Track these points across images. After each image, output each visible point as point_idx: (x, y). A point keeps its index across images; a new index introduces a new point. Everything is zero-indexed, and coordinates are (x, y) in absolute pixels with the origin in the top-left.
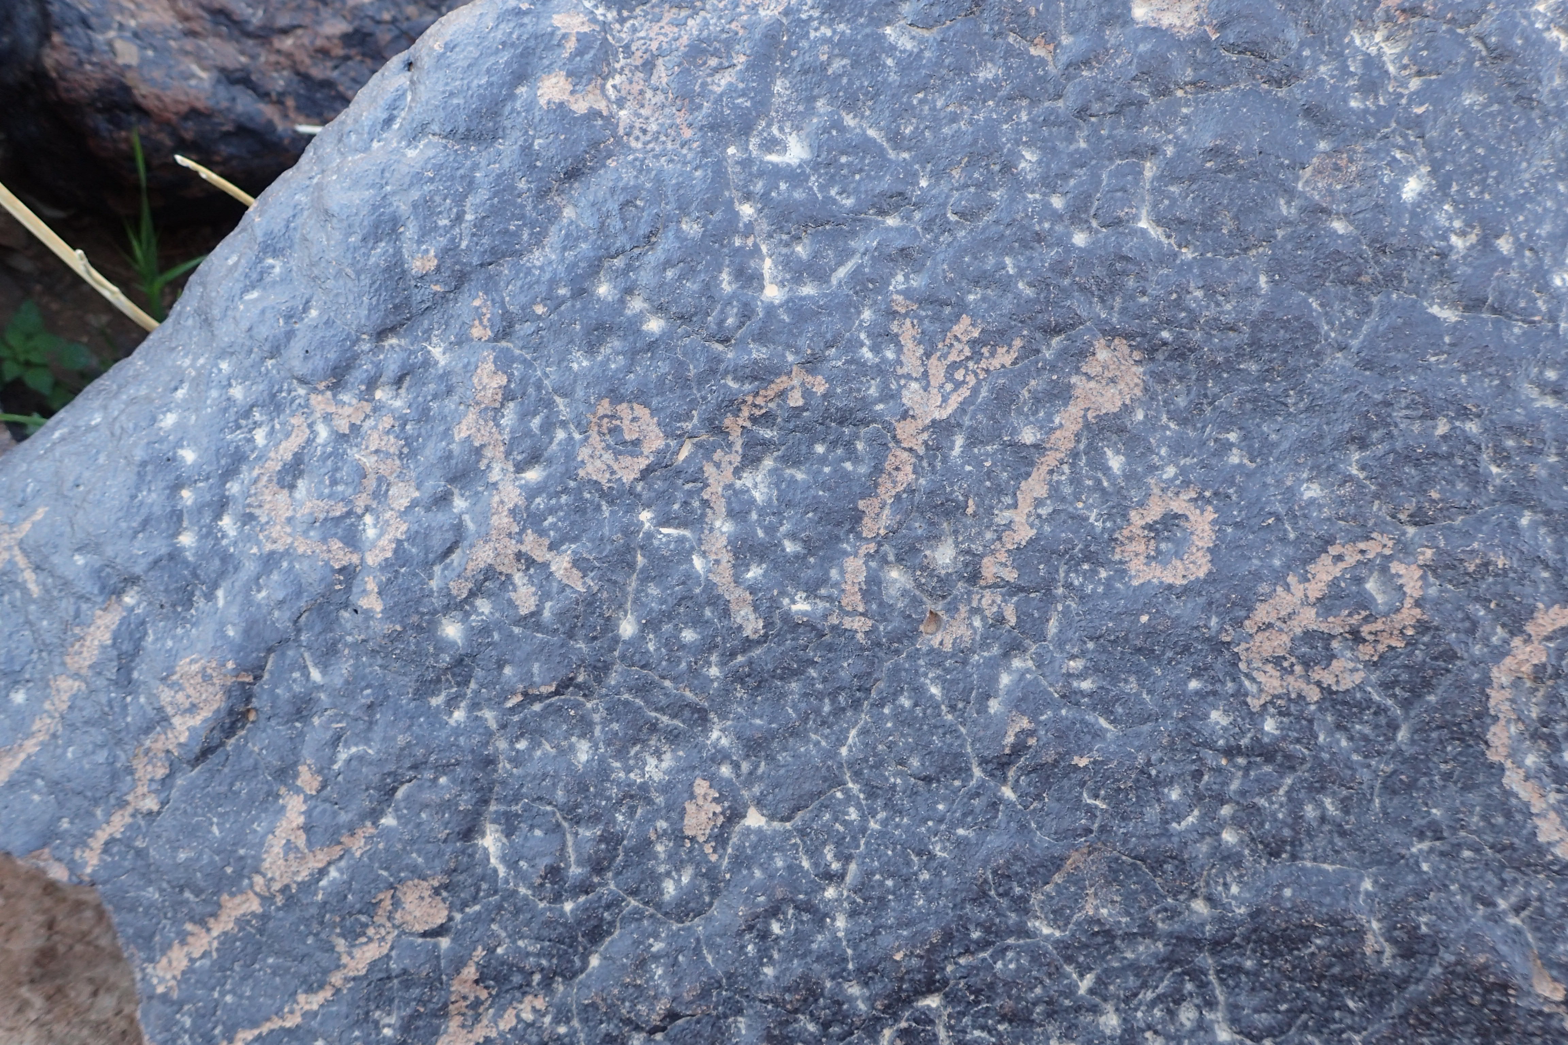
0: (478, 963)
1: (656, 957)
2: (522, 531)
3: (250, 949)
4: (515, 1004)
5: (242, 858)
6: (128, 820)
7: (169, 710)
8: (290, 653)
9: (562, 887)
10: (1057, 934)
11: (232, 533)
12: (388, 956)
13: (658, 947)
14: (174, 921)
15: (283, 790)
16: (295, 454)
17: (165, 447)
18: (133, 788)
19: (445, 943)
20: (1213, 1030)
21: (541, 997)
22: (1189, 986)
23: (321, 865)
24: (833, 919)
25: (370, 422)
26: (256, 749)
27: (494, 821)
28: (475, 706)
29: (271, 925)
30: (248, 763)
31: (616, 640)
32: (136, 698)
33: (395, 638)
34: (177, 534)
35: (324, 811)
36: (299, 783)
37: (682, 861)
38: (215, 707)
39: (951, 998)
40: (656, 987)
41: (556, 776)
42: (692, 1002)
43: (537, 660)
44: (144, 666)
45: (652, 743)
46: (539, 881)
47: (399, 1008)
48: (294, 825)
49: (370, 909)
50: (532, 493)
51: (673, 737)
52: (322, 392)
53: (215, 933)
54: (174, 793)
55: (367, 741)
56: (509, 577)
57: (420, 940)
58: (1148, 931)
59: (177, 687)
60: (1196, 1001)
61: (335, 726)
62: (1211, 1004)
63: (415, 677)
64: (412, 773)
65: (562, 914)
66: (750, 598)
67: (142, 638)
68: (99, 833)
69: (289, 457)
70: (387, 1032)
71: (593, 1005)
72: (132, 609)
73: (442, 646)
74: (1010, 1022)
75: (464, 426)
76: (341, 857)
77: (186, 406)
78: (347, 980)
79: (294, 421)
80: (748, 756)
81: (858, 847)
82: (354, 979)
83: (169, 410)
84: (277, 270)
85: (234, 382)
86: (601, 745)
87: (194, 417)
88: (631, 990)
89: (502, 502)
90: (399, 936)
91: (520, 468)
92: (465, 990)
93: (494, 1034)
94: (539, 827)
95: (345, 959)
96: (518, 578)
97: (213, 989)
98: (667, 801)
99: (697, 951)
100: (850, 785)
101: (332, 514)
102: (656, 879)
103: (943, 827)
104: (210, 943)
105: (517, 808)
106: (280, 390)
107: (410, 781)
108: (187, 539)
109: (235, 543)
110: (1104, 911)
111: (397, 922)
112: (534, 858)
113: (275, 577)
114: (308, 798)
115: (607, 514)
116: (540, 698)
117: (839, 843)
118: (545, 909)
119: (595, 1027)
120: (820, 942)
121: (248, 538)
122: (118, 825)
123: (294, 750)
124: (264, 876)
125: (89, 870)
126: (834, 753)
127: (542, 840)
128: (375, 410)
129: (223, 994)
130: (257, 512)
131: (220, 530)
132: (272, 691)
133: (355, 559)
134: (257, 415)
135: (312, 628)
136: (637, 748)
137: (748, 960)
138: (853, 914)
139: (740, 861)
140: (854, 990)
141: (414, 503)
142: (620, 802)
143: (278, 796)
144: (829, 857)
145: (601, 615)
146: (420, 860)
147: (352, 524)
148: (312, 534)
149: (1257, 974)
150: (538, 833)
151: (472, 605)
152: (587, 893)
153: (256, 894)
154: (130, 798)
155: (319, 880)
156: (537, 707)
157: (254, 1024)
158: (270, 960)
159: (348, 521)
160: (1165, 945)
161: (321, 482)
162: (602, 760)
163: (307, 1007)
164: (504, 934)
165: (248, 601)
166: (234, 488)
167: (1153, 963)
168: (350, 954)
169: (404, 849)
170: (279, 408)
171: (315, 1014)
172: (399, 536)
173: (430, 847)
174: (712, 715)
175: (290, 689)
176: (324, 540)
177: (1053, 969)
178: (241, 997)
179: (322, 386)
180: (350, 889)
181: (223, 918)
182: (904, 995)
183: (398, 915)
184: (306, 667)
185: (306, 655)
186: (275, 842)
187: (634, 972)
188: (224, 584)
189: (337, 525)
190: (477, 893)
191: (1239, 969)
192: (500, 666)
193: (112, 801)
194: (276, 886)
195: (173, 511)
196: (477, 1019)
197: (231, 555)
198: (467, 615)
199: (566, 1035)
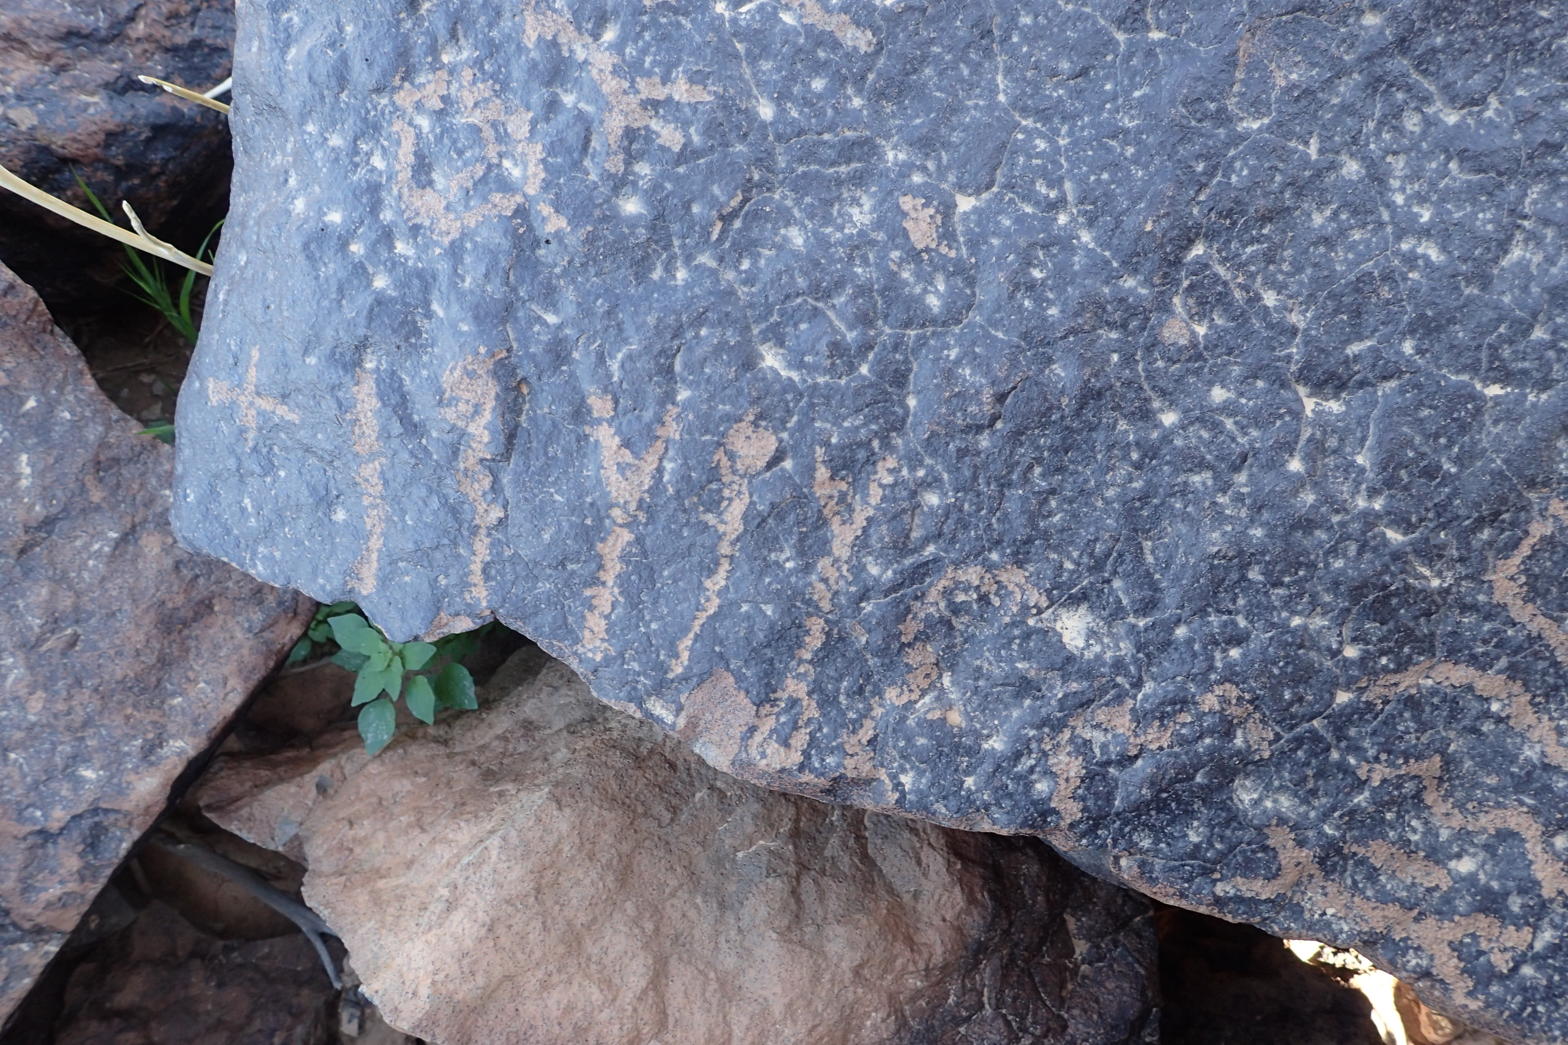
0: (824, 462)
1: (958, 362)
2: (633, 82)
3: (645, 574)
4: (872, 477)
5: (592, 504)
6: (487, 541)
7: (460, 424)
8: (520, 314)
9: (849, 356)
10: (1266, 121)
11: (411, 252)
12: (752, 503)
13: (953, 354)
14: (575, 595)
15: (587, 430)
16: (415, 154)
17: (312, 223)
18: (474, 511)
19: (788, 464)
20: (1440, 120)
21: (888, 457)
22: (1400, 96)
23: (655, 466)
24: (1078, 238)
25: (455, 85)
26: (546, 410)
27: (765, 341)
28: (688, 259)
29: (648, 542)
30: (547, 426)
31: (764, 125)
32: (430, 436)
33: (591, 240)
34: (369, 284)
35: (630, 421)
36: (595, 415)
37: (930, 274)
38: (493, 394)
39: (1210, 236)
40: (973, 384)
41: (788, 270)
42: (1008, 376)
43: (713, 183)
44: (418, 406)
45: (845, 195)
46: (829, 362)
47: (787, 540)
48: (615, 448)
49: (714, 474)
50: (618, 47)
51: (859, 180)
52: (401, 87)
53: (610, 583)
54: (508, 493)
55: (626, 341)
56: (647, 128)
57: (768, 474)
58: (1340, 71)
59: (453, 401)
60: (1413, 105)
61: (592, 347)
62: (1427, 99)
63: (628, 264)
64: (676, 342)
65: (864, 378)
66: (846, 18)
67: (401, 385)
68: (473, 567)
69: (411, 159)
70: (789, 565)
71: (934, 434)
72: (378, 368)
73: (633, 222)
74: (1270, 220)
75: (529, 31)
76: (666, 449)
77: (304, 186)
78: (733, 543)
79: (395, 128)
80: (927, 155)
81: (1062, 166)
82: (738, 539)
83: (294, 198)
84: (296, 20)
85: (327, 135)
86: (807, 222)
87: (317, 188)
88: (955, 401)
89: (601, 71)
90: (750, 482)
91: (596, 36)
92: (828, 492)
93: (871, 512)
94: (801, 321)
95: (721, 528)
96: (655, 125)
97: (638, 627)
98: (886, 232)
99: (988, 335)
100: (1024, 123)
101: (477, 177)
102: (919, 300)
103: (1120, 101)
104: (612, 593)
105: (775, 318)
106: (368, 112)
107: (678, 350)
108: (381, 282)
109: (419, 258)
110: (1294, 76)
111: (741, 472)
112: (813, 347)
113: (468, 260)
114: (610, 422)
115: (689, 26)
116: (734, 214)
117: (1044, 173)
118: (848, 383)
119: (945, 451)
120: (1078, 261)
121: (427, 246)
122: (482, 549)
123: (576, 390)
124: (617, 505)
125: (484, 604)
126: (993, 105)
127: (810, 329)
128: (451, 73)
129: (647, 626)
130: (418, 221)
131: (400, 256)
132: (527, 353)
133: (519, 199)
134: (364, 147)
135: (524, 281)
136: (836, 207)
137: (1032, 313)
138: (1091, 222)
139: (974, 244)
140: (1129, 282)
141: (534, 123)
142: (851, 258)
143: (587, 437)
144: (1044, 190)
145: (739, 111)
146: (728, 407)
147: (498, 175)
148: (472, 203)
149: (1449, 45)
150: (803, 326)
151: (634, 174)
152: (872, 348)
153: (621, 526)
154: (477, 521)
155: (661, 477)
156: (737, 224)
157: (686, 630)
158: (666, 573)
159: (493, 174)
160: (1360, 72)
161: (451, 159)
162: (815, 233)
163: (717, 587)
164: (828, 426)
165: (461, 295)
166: (387, 216)
167: (1359, 93)
168: (723, 522)
169: (710, 407)
170: (376, 128)
171: (727, 587)
172: (539, 157)
173: (728, 392)
174: (878, 141)
175: (539, 342)
176: (485, 200)
177: (1279, 152)
178: (662, 618)
179: (397, 82)
180: (689, 468)
181: (609, 565)
182: (1172, 258)
183: (738, 466)
184: (539, 317)
185: (533, 307)
186: (609, 473)
187: (948, 385)
188: (433, 297)
189: (487, 183)
190: (787, 406)
191: (1434, 51)
192: (687, 207)
193: (466, 533)
194: (633, 506)
195: (355, 266)
196: (850, 509)
197: (423, 269)
198: (634, 184)
199: (927, 475)
